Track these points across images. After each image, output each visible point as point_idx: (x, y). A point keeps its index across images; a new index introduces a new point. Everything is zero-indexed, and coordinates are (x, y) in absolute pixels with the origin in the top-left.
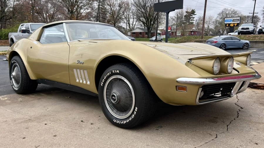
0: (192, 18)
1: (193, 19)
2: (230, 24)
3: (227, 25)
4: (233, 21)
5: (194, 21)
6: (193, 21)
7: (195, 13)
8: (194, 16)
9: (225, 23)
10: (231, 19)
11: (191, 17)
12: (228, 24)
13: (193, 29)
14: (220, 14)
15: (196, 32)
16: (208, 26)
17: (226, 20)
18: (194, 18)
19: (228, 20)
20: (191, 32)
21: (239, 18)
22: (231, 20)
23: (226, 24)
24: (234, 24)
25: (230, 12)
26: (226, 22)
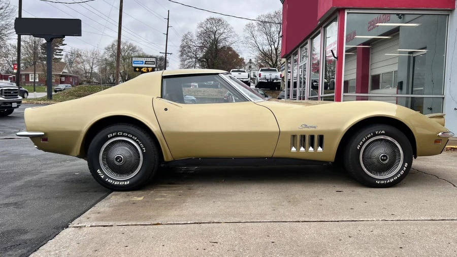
0: (57, 51)
1: (60, 52)
2: (142, 68)
3: (137, 69)
4: (145, 64)
5: (62, 55)
6: (60, 55)
7: (64, 43)
8: (61, 47)
9: (134, 65)
10: (142, 60)
11: (56, 48)
12: (138, 67)
13: (64, 71)
14: (109, 48)
15: (71, 76)
16: (92, 68)
17: (134, 61)
18: (62, 50)
19: (138, 61)
20: (61, 76)
21: (154, 60)
22: (143, 62)
23: (135, 68)
24: (147, 68)
25: (126, 47)
26: (134, 63)
